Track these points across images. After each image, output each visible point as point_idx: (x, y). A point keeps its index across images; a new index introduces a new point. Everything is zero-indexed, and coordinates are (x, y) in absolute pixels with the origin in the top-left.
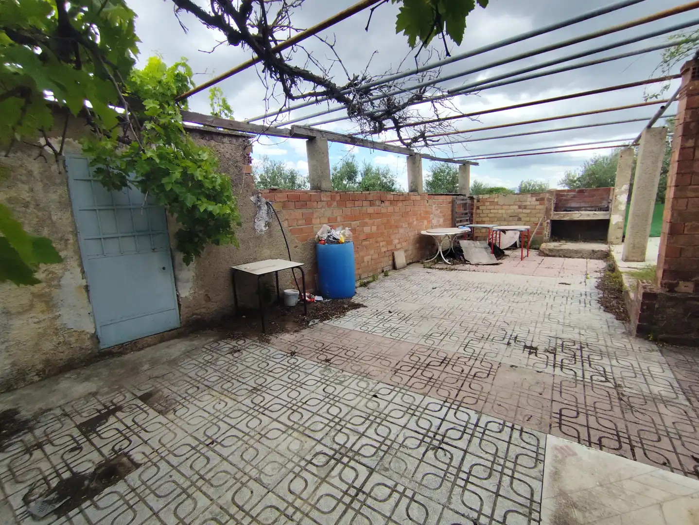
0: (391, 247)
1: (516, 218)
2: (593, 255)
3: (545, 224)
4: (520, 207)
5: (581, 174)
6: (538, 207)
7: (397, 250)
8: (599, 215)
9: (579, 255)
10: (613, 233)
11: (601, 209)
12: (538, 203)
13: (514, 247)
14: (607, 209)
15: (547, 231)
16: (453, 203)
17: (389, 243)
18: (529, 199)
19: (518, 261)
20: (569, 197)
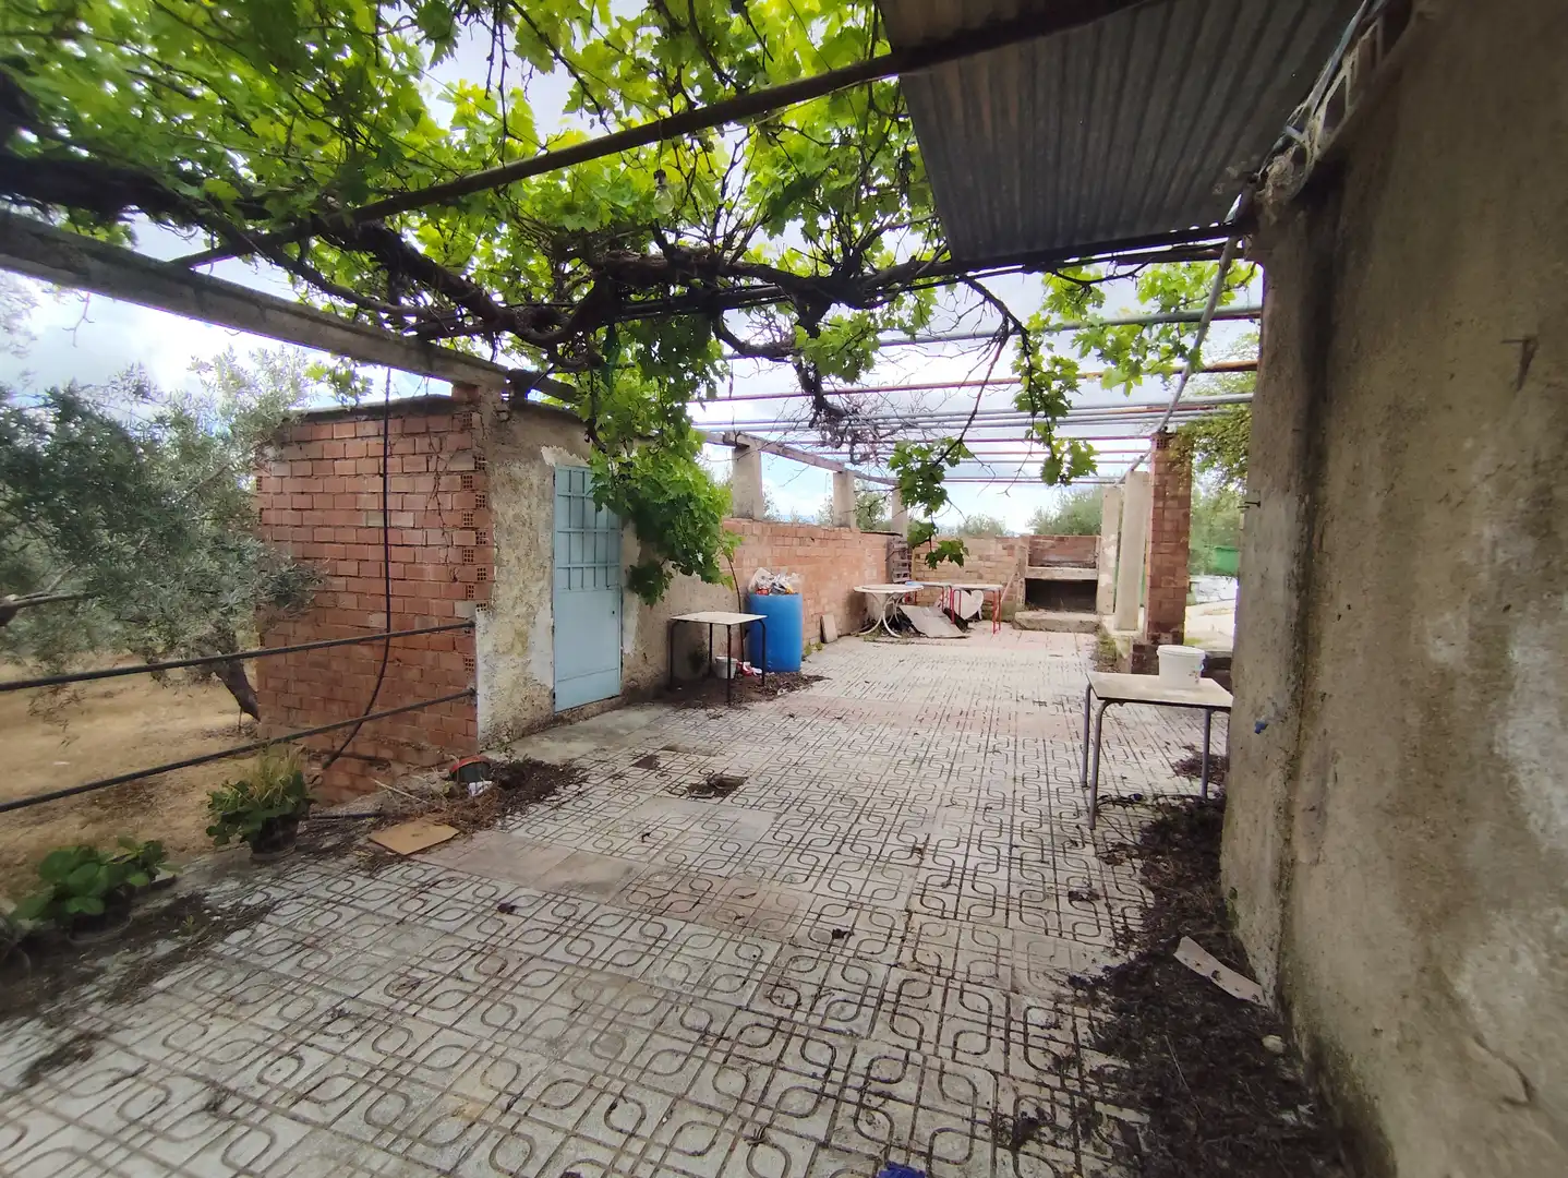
0: (819, 610)
1: (975, 575)
2: (1083, 628)
3: (1017, 585)
4: (981, 558)
5: (1058, 512)
6: (1007, 559)
7: (827, 613)
8: (1083, 574)
9: (1065, 628)
10: (1103, 598)
11: (1086, 566)
12: (1005, 552)
13: (976, 617)
14: (1093, 566)
15: (1021, 595)
16: (889, 546)
17: (817, 602)
18: (993, 546)
19: (989, 635)
20: (1046, 547)
